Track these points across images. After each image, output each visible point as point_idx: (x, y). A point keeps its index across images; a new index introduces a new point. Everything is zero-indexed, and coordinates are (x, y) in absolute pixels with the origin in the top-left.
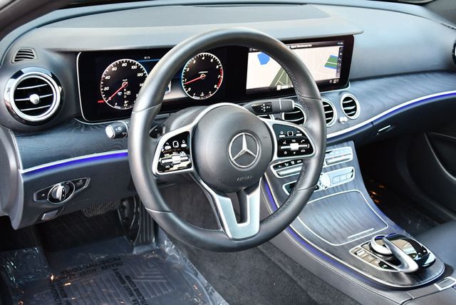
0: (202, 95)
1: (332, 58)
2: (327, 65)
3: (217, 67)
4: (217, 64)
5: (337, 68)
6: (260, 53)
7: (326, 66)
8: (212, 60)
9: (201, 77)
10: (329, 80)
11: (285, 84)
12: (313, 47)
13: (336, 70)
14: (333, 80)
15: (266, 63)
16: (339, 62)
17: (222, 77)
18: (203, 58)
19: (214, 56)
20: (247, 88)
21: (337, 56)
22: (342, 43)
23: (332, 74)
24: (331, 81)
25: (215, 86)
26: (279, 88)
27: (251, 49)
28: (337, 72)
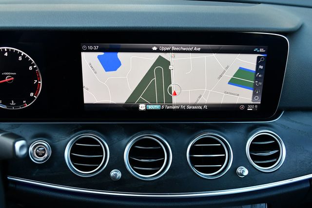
0: (13, 103)
1: (241, 72)
2: (232, 82)
3: (31, 68)
4: (30, 63)
5: (255, 88)
6: (102, 54)
7: (230, 83)
8: (20, 58)
9: (7, 80)
10: (239, 105)
11: (154, 103)
12: (203, 51)
13: (251, 92)
14: (246, 105)
15: (115, 70)
16: (257, 78)
17: (40, 82)
18: (6, 54)
19: (23, 53)
20: (85, 102)
21: (254, 69)
22: (262, 50)
23: (245, 97)
24: (242, 107)
25: (32, 94)
26: (142, 107)
27: (84, 47)
28: (254, 94)
